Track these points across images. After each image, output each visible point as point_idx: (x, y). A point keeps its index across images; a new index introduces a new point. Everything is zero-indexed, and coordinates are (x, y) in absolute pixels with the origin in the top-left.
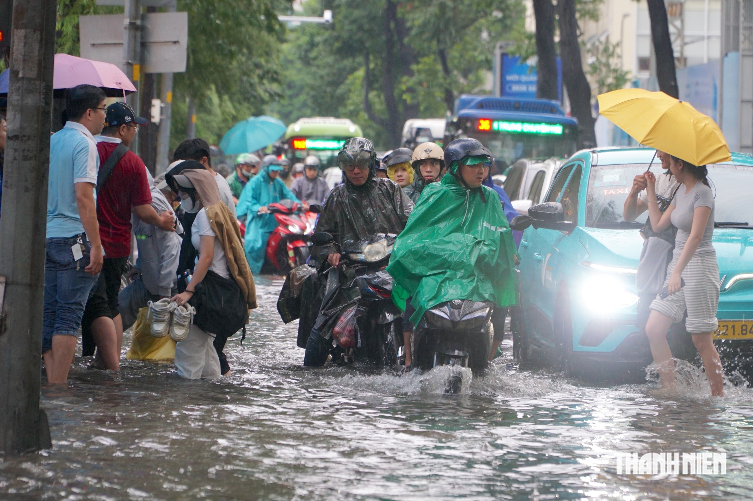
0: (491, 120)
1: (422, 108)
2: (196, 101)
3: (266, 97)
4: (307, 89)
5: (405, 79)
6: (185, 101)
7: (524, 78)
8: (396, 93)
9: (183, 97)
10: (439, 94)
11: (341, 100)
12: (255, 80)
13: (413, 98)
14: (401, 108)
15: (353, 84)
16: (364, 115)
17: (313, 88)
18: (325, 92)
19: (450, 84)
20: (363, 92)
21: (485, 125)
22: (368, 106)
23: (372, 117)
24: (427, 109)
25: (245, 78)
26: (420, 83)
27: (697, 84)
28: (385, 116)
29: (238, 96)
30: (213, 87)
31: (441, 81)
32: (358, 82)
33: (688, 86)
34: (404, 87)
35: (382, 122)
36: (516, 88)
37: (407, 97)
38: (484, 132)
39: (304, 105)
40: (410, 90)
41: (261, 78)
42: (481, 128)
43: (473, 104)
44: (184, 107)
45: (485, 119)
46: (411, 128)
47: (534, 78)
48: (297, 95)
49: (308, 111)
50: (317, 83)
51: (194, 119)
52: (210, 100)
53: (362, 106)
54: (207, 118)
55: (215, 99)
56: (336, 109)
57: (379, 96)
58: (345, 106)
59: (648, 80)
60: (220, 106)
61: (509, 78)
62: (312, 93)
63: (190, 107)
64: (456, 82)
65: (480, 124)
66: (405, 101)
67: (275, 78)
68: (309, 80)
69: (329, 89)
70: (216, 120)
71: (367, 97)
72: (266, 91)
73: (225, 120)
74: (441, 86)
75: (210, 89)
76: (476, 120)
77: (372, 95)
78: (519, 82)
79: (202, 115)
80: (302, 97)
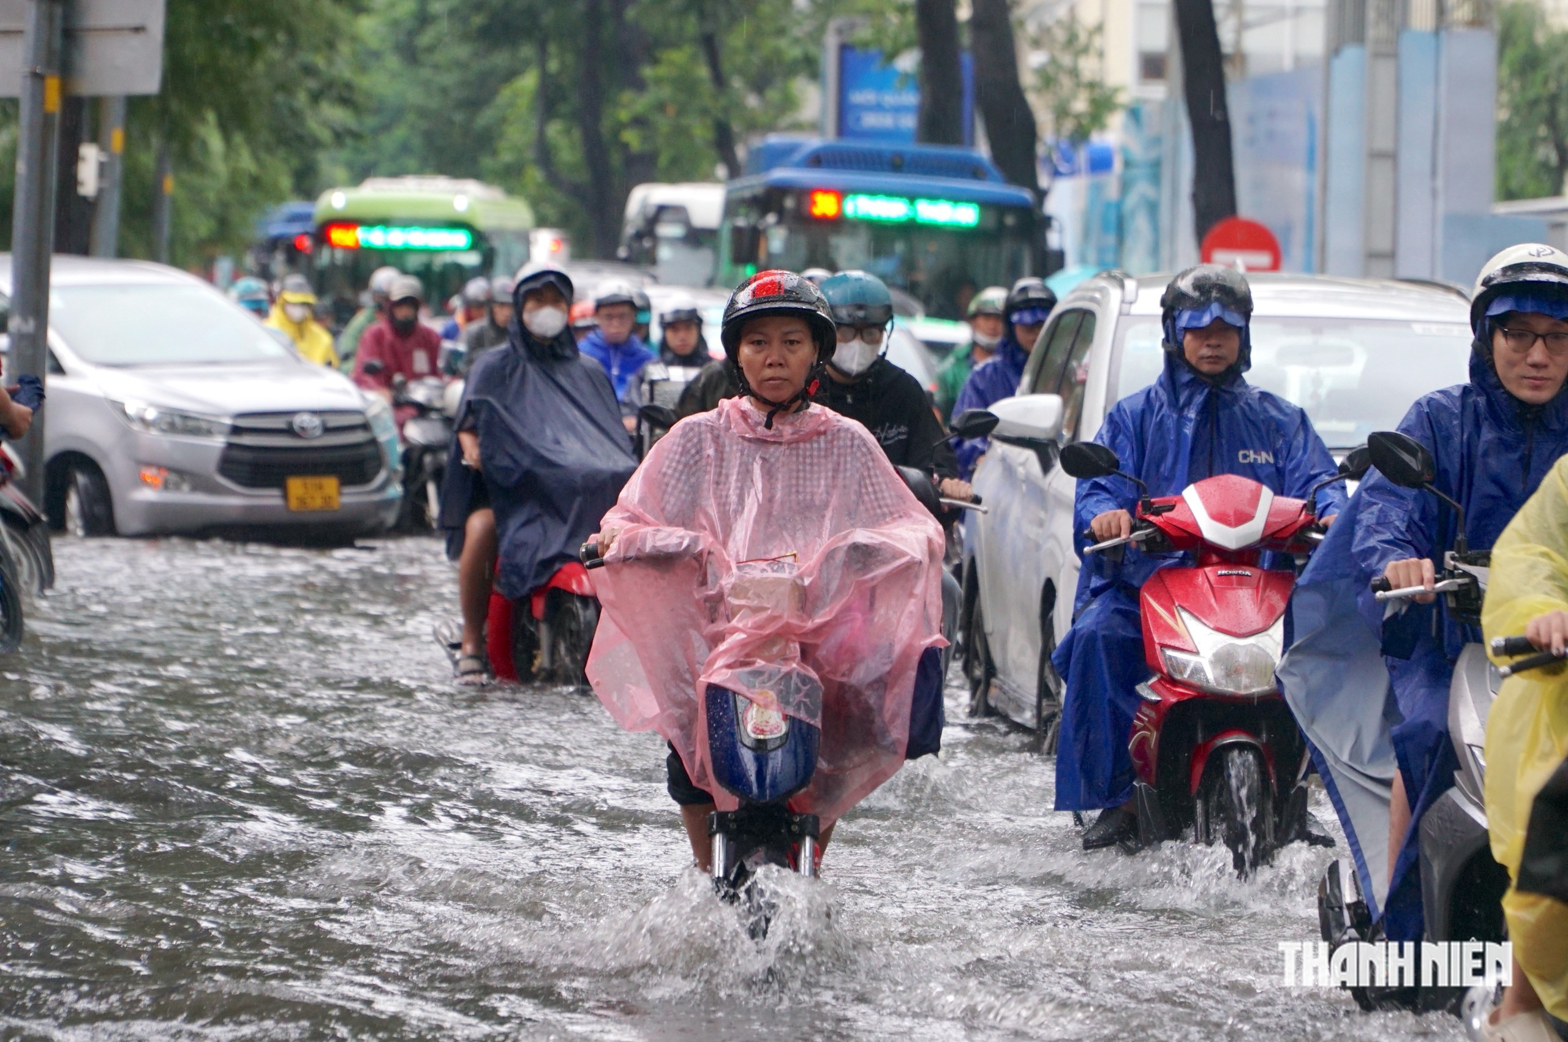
0: (841, 194)
1: (663, 160)
2: (175, 146)
3: (325, 135)
4: (411, 117)
5: (627, 96)
6: (148, 146)
7: (889, 99)
8: (606, 125)
9: (145, 137)
10: (701, 131)
11: (486, 141)
12: (301, 99)
13: (645, 139)
14: (616, 159)
15: (511, 104)
16: (535, 175)
17: (423, 112)
18: (451, 122)
19: (726, 110)
20: (534, 124)
21: (824, 205)
22: (545, 155)
23: (553, 178)
24: (675, 161)
25: (280, 98)
26: (661, 107)
27: (1272, 115)
28: (583, 177)
29: (264, 136)
30: (211, 117)
31: (708, 102)
32: (524, 102)
33: (1251, 120)
34: (624, 115)
35: (575, 191)
36: (870, 120)
37: (632, 138)
38: (824, 220)
39: (405, 148)
40: (639, 122)
41: (316, 98)
42: (818, 211)
43: (797, 157)
44: (147, 159)
45: (826, 191)
46: (644, 205)
47: (911, 98)
48: (386, 128)
49: (412, 163)
50: (434, 103)
51: (169, 185)
52: (204, 144)
53: (530, 155)
54: (195, 179)
55: (215, 142)
56: (474, 161)
57: (568, 132)
58: (494, 153)
59: (1164, 106)
60: (227, 157)
61: (858, 97)
62: (423, 125)
63: (160, 160)
64: (740, 106)
65: (814, 203)
66: (625, 146)
67: (346, 97)
68: (415, 96)
69: (459, 117)
70: (215, 186)
71: (542, 134)
72: (325, 123)
73: (234, 185)
74: (704, 112)
75: (203, 120)
76: (805, 194)
77: (554, 130)
78: (879, 108)
79: (185, 176)
80: (400, 132)
